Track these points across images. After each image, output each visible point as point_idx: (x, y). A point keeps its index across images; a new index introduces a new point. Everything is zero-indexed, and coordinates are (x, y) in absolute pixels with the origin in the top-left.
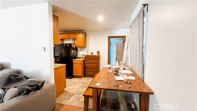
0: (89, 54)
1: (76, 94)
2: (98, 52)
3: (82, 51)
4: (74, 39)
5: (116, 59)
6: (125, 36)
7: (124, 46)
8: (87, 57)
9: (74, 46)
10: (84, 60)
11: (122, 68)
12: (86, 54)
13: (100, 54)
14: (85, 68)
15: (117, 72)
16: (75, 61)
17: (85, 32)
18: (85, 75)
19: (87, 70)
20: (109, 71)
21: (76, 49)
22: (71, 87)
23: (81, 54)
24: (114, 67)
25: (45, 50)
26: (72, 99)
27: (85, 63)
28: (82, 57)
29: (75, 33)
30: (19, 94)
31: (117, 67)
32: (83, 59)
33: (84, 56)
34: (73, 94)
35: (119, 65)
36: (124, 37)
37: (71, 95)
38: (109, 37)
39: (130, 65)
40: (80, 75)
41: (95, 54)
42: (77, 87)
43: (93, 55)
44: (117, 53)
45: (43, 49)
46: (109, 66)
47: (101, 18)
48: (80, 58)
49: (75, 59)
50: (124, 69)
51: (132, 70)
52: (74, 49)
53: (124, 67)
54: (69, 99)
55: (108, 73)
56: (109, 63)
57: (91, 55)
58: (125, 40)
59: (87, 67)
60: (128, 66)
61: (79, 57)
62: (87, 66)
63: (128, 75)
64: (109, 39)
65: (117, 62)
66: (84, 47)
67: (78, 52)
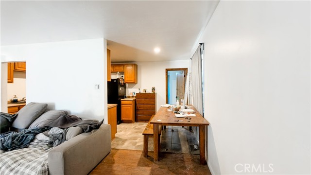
0: (142, 92)
1: (130, 139)
2: (154, 89)
3: (131, 88)
4: (122, 73)
5: (177, 97)
6: (187, 68)
7: (185, 80)
8: (139, 96)
9: (122, 82)
10: (135, 100)
11: (183, 107)
12: (137, 91)
13: (156, 92)
14: (136, 110)
15: (177, 111)
16: (123, 101)
17: (136, 63)
18: (136, 120)
19: (139, 112)
20: (169, 110)
21: (124, 86)
22: (122, 133)
23: (131, 91)
24: (175, 107)
25: (99, 88)
26: (126, 144)
27: (137, 103)
28: (132, 95)
29: (123, 65)
30: (83, 131)
31: (178, 106)
32: (134, 98)
33: (134, 94)
34: (126, 140)
35: (180, 104)
36: (185, 70)
37: (124, 141)
38: (167, 70)
39: (193, 104)
40: (130, 119)
41: (149, 91)
42: (130, 133)
43: (147, 92)
44: (177, 90)
45: (97, 86)
46: (168, 105)
47: (157, 50)
48: (129, 97)
49: (124, 98)
50: (186, 108)
51: (194, 109)
52: (122, 86)
53: (186, 106)
54: (123, 144)
55: (167, 112)
56: (167, 102)
57: (144, 92)
58: (186, 73)
59: (139, 109)
60: (191, 105)
61: (128, 95)
62: (139, 107)
63: (189, 113)
64: (167, 73)
65: (178, 100)
66: (134, 83)
67: (127, 89)
